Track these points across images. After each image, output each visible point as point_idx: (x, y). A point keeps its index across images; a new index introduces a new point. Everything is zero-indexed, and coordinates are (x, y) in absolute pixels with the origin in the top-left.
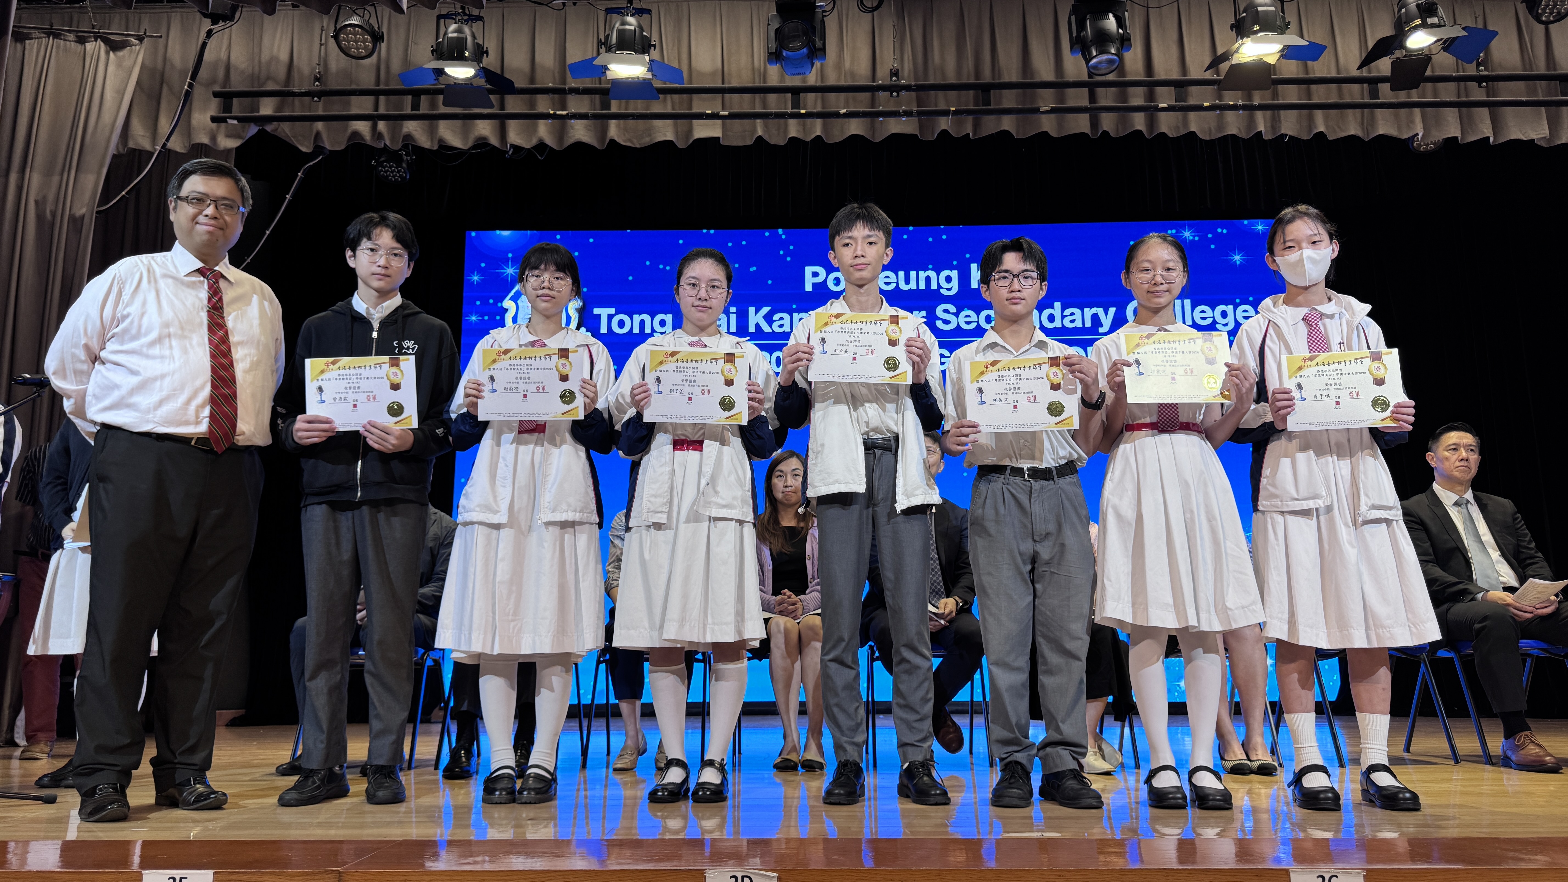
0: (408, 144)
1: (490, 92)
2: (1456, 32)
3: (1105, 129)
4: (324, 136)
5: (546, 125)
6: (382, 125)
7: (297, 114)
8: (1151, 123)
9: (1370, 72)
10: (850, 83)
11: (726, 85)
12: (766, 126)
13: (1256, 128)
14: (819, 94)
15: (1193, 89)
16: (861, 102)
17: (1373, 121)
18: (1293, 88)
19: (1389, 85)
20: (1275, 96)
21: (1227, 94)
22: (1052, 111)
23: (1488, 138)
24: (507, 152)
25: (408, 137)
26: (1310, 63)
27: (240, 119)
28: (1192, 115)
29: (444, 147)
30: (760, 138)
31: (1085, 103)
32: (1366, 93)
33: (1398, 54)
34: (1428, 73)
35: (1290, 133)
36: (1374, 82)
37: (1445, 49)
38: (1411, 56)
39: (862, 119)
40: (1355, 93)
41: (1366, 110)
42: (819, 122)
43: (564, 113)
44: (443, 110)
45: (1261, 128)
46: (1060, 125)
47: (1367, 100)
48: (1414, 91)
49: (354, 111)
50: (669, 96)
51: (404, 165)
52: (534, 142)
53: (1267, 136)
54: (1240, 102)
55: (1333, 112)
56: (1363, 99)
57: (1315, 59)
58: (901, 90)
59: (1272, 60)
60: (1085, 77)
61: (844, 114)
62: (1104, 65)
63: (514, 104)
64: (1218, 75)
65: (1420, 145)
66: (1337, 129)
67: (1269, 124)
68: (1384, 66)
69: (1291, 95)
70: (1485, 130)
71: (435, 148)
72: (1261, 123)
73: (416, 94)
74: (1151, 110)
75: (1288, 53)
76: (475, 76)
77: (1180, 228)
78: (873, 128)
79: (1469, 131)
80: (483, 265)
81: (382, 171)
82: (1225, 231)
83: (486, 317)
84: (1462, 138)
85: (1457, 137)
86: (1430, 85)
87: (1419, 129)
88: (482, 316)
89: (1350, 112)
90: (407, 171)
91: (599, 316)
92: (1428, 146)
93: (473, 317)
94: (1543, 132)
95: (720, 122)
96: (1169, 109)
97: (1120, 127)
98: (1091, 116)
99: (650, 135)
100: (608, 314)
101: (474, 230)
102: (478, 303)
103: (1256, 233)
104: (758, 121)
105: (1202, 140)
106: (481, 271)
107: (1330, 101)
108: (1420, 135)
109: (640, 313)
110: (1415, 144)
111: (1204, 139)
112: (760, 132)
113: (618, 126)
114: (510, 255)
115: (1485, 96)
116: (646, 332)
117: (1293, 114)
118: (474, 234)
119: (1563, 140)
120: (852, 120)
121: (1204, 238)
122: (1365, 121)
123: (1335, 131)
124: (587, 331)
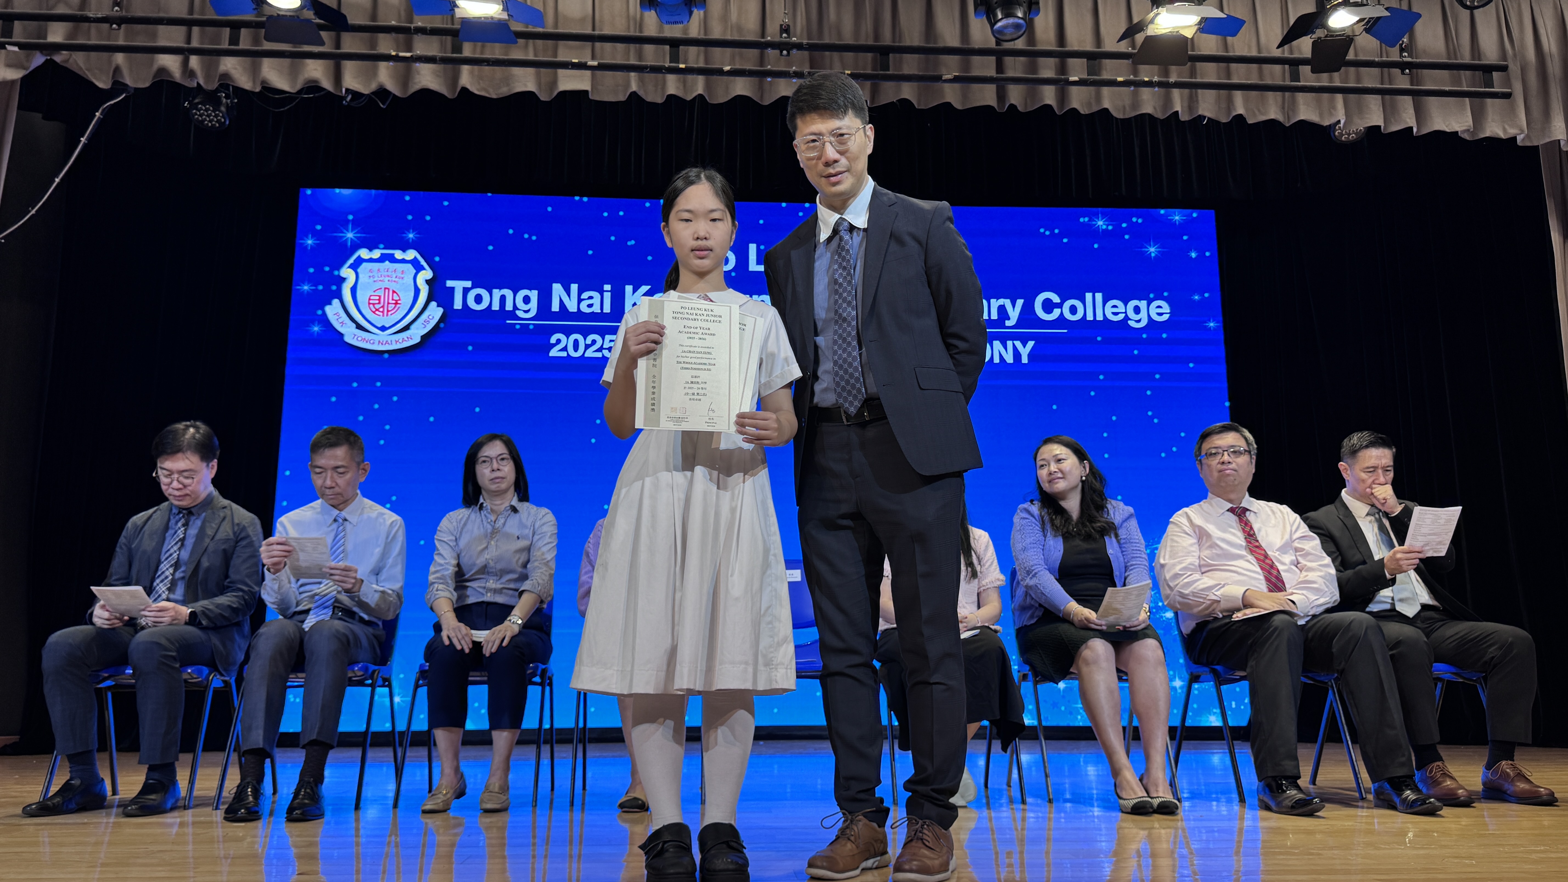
0: (228, 85)
1: (321, 27)
2: (1380, 12)
3: (1013, 102)
4: (125, 72)
5: (388, 68)
6: (194, 61)
7: (93, 42)
8: (1062, 97)
9: (1291, 52)
10: (736, 37)
11: (597, 32)
12: (641, 81)
13: (1172, 108)
14: (702, 48)
15: (1107, 62)
16: (748, 59)
17: (1293, 106)
18: (1211, 66)
19: (1310, 67)
20: (1193, 73)
21: (1143, 68)
22: (956, 80)
23: (1411, 128)
24: (344, 98)
25: (226, 76)
26: (1229, 39)
27: (21, 46)
28: (1106, 91)
29: (268, 90)
30: (634, 94)
31: (992, 73)
32: (1287, 75)
33: (1320, 33)
34: (1351, 56)
35: (1208, 114)
36: (1294, 63)
37: (1367, 31)
38: (1332, 36)
39: (749, 78)
40: (1276, 74)
41: (1287, 94)
42: (701, 80)
43: (408, 55)
44: (268, 46)
45: (1178, 108)
46: (965, 96)
47: (1288, 83)
48: (1336, 74)
49: (162, 43)
50: (531, 41)
51: (223, 109)
52: (373, 87)
53: (1184, 117)
54: (1156, 79)
55: (1254, 93)
56: (1284, 81)
57: (1234, 34)
58: (792, 49)
59: (1189, 34)
60: (992, 43)
61: (728, 71)
62: (1009, 31)
63: (351, 43)
64: (1134, 48)
65: (1341, 135)
66: (1257, 112)
67: (1186, 104)
68: (1304, 46)
69: (1210, 73)
70: (1408, 120)
71: (258, 90)
72: (1178, 102)
73: (236, 26)
74: (1062, 84)
75: (1206, 26)
76: (302, 7)
77: (1093, 216)
78: (761, 89)
79: (1392, 120)
80: (319, 227)
81: (196, 115)
82: (1140, 221)
83: (320, 287)
84: (1385, 127)
85: (1380, 126)
86: (1352, 70)
87: (1340, 115)
88: (316, 286)
89: (1270, 93)
90: (226, 116)
91: (452, 289)
92: (1349, 136)
93: (306, 288)
94: (1467, 124)
95: (588, 73)
96: (1081, 83)
97: (1028, 100)
98: (998, 87)
99: (508, 85)
100: (464, 288)
101: (309, 187)
102: (311, 270)
103: (1172, 224)
104: (633, 74)
105: (1116, 119)
106: (315, 234)
107: (1249, 82)
108: (1342, 122)
109: (500, 289)
110: (1336, 133)
111: (1118, 117)
112: (634, 87)
113: (471, 73)
114: (351, 217)
115: (1409, 84)
116: (507, 309)
117: (1211, 94)
118: (309, 192)
119: (1487, 134)
120: (737, 78)
121: (1117, 227)
122: (1286, 105)
123: (1255, 115)
124: (438, 306)
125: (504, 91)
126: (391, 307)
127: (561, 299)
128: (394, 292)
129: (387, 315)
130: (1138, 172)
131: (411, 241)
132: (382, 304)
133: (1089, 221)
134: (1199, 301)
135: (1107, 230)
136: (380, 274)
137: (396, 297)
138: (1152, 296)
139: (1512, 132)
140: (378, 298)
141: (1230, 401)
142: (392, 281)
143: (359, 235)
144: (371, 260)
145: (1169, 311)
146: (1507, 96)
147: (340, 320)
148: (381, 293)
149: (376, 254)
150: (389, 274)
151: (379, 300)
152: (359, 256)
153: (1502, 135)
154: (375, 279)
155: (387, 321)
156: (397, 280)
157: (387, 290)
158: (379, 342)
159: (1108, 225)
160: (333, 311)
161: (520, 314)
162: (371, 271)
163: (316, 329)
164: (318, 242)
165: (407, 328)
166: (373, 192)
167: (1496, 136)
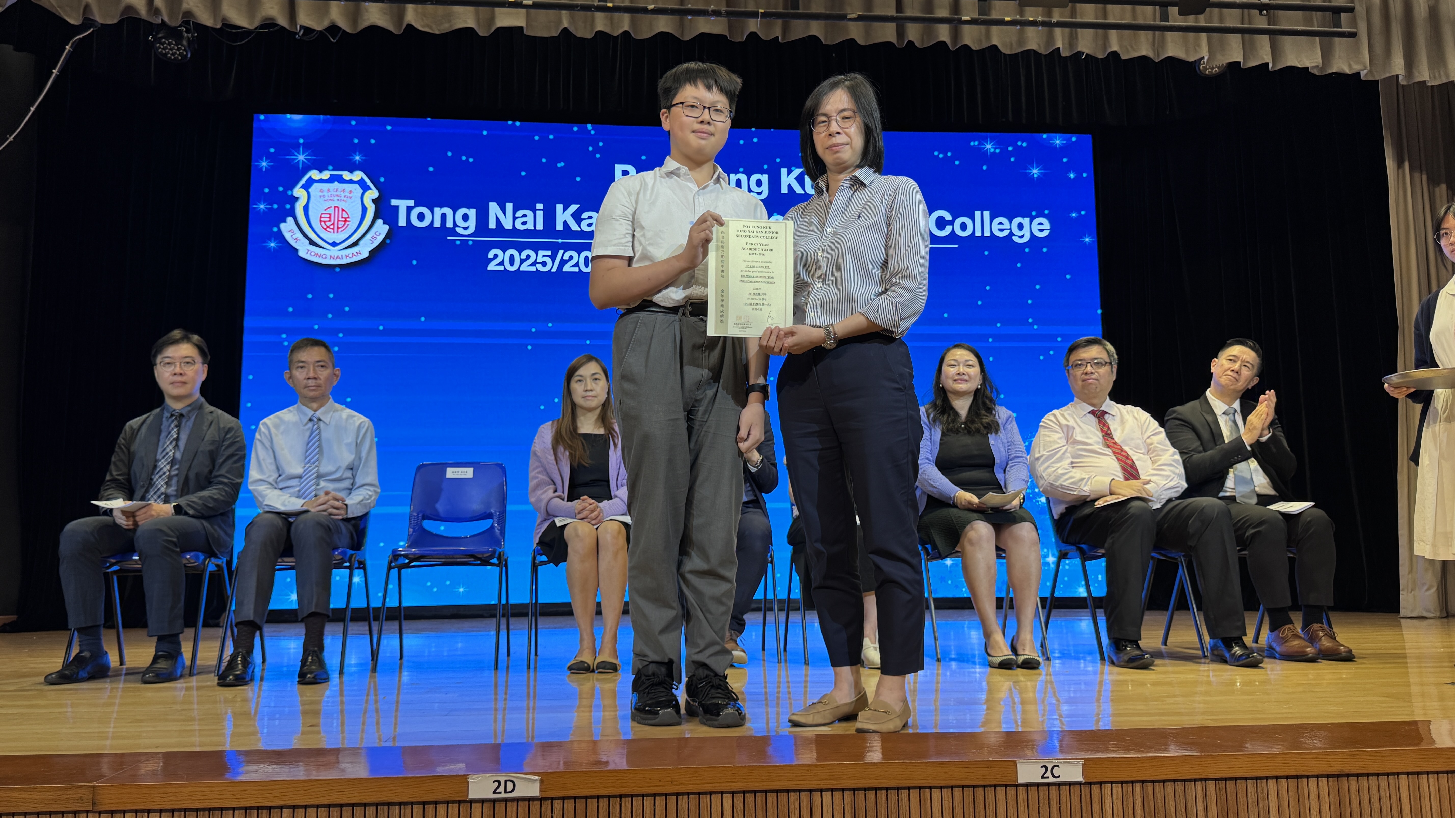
0: (188, 21)
3: (911, 39)
4: (94, 9)
5: (339, 6)
6: (159, 0)
8: (956, 35)
12: (572, 19)
13: (1054, 44)
15: (996, 3)
17: (1163, 43)
18: (1090, 7)
19: (1178, 8)
20: (1073, 14)
21: (1028, 10)
22: (860, 18)
23: (1267, 64)
24: (297, 33)
25: (188, 14)
28: (994, 29)
29: (228, 26)
30: (565, 30)
31: (892, 12)
32: (1158, 15)
35: (1086, 51)
36: (1164, 5)
39: (671, 16)
40: (1148, 14)
41: (1157, 33)
42: (626, 17)
45: (1059, 44)
46: (867, 33)
47: (1158, 23)
48: (1201, 16)
51: (185, 43)
52: (325, 24)
53: (1065, 53)
54: (1040, 19)
55: (1127, 32)
56: (1155, 21)
61: (652, 10)
65: (1205, 68)
66: (1130, 49)
67: (1067, 41)
69: (1088, 13)
70: (1265, 57)
71: (219, 27)
72: (1060, 40)
74: (955, 23)
77: (982, 140)
78: (682, 26)
79: (1251, 57)
80: (272, 150)
81: (160, 48)
82: (1024, 145)
83: (275, 206)
84: (1243, 63)
85: (1240, 62)
86: (1216, 10)
87: (1204, 52)
88: (271, 205)
89: (1142, 33)
90: (187, 49)
91: (397, 208)
92: (1212, 70)
93: (262, 207)
94: (1316, 60)
95: (523, 11)
96: (973, 22)
97: (925, 37)
98: (897, 26)
99: (449, 21)
100: (407, 207)
101: (262, 113)
102: (267, 190)
103: (1054, 148)
104: (564, 12)
105: (1005, 54)
106: (270, 157)
107: (1123, 22)
108: (1206, 58)
109: (441, 207)
110: (1201, 68)
111: (1006, 53)
112: (565, 24)
113: (416, 11)
114: (301, 141)
115: (1266, 23)
116: (448, 226)
117: (1089, 32)
118: (262, 117)
119: (1334, 70)
120: (660, 16)
121: (1004, 151)
122: (1156, 42)
123: (1128, 51)
124: (384, 223)
125: (445, 27)
126: (341, 224)
127: (497, 218)
128: (343, 210)
129: (338, 232)
130: (1023, 99)
131: (357, 162)
132: (332, 222)
133: (979, 145)
134: (1076, 218)
135: (994, 153)
136: (329, 194)
137: (345, 215)
138: (1034, 213)
139: (1356, 68)
140: (328, 216)
141: (1102, 308)
142: (341, 200)
143: (309, 157)
144: (321, 181)
145: (1049, 228)
146: (1353, 35)
147: (295, 237)
148: (331, 211)
149: (326, 175)
150: (338, 193)
151: (330, 218)
152: (310, 178)
153: (1348, 71)
154: (326, 199)
155: (338, 237)
156: (345, 199)
157: (337, 209)
158: (331, 256)
159: (995, 149)
160: (287, 228)
161: (459, 230)
162: (321, 191)
163: (272, 245)
164: (272, 164)
165: (355, 244)
166: (322, 117)
167: (1342, 72)
